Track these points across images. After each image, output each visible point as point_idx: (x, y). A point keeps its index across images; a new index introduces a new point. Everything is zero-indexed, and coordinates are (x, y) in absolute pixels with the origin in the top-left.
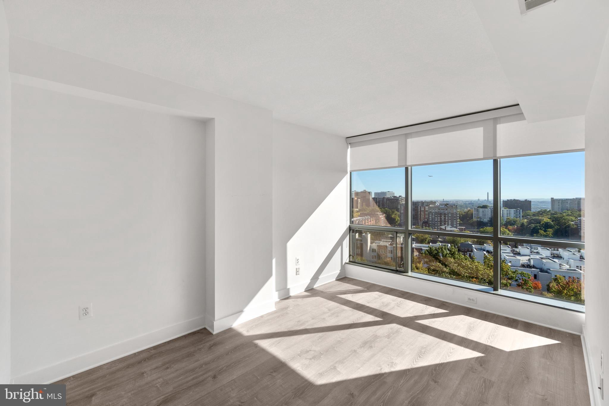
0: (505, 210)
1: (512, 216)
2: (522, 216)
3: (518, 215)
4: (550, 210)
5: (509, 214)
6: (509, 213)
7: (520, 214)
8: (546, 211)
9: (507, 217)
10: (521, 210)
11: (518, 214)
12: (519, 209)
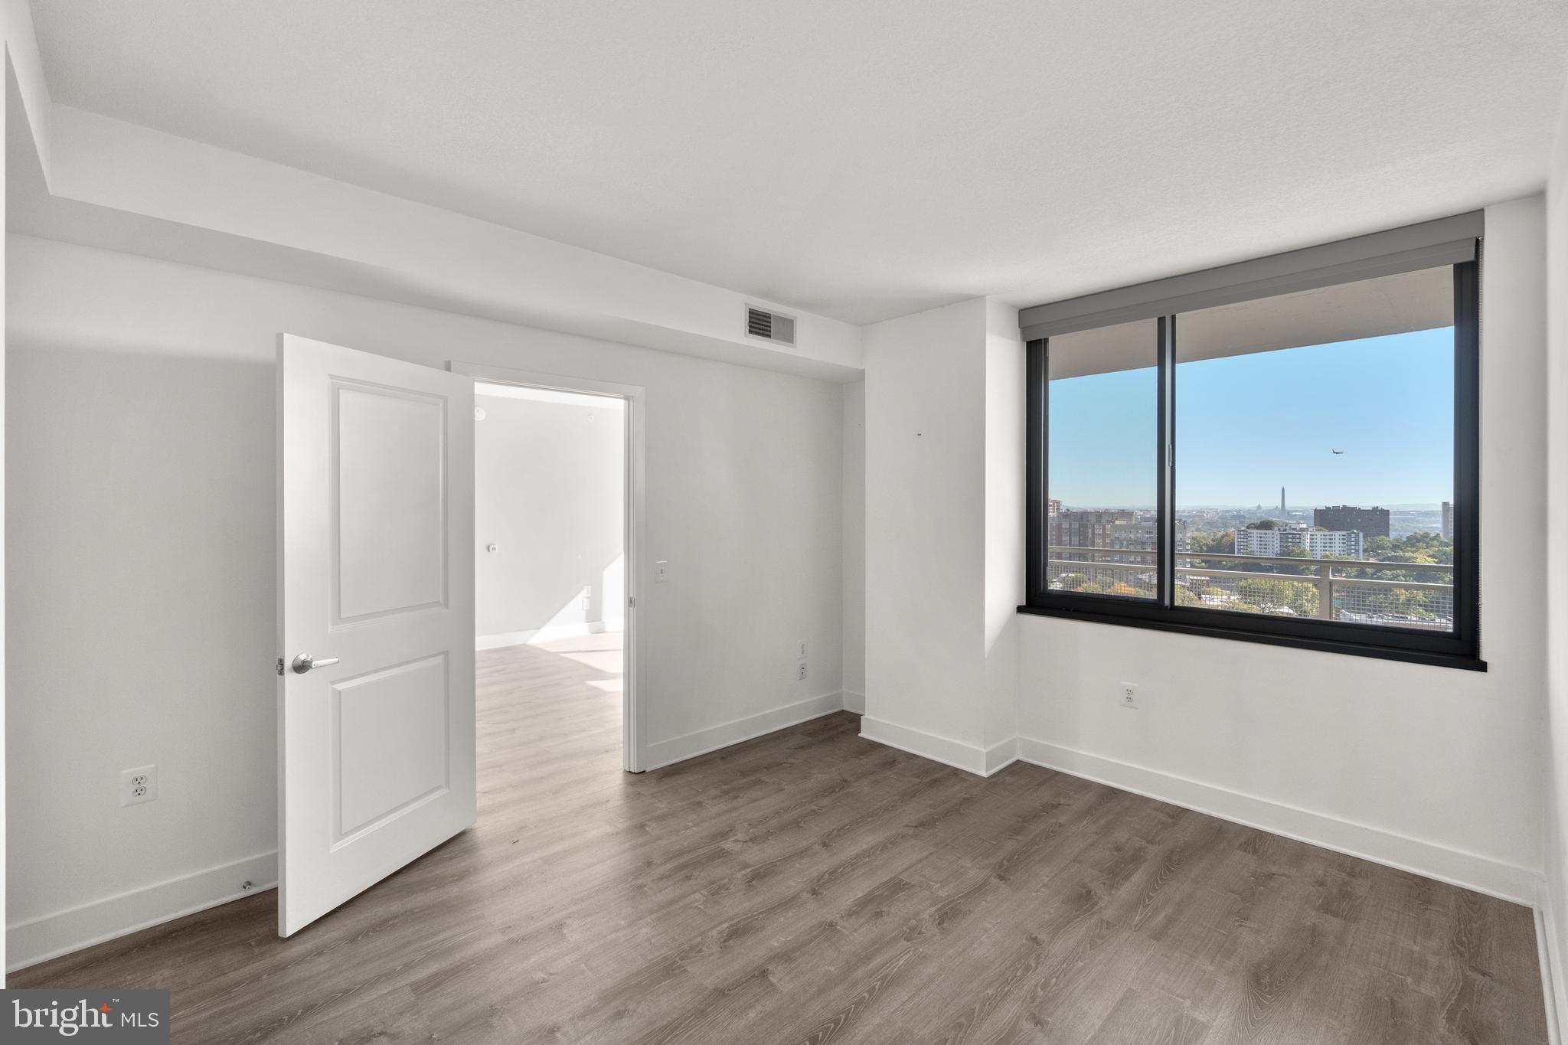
0: (1318, 533)
1: (1337, 548)
2: (1365, 551)
3: (1353, 547)
4: (1438, 535)
5: (1328, 545)
6: (1328, 541)
7: (1357, 543)
8: (1427, 537)
9: (1323, 552)
10: (1361, 535)
11: (1353, 543)
12: (1355, 531)
